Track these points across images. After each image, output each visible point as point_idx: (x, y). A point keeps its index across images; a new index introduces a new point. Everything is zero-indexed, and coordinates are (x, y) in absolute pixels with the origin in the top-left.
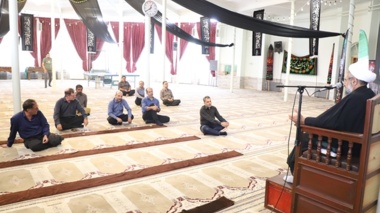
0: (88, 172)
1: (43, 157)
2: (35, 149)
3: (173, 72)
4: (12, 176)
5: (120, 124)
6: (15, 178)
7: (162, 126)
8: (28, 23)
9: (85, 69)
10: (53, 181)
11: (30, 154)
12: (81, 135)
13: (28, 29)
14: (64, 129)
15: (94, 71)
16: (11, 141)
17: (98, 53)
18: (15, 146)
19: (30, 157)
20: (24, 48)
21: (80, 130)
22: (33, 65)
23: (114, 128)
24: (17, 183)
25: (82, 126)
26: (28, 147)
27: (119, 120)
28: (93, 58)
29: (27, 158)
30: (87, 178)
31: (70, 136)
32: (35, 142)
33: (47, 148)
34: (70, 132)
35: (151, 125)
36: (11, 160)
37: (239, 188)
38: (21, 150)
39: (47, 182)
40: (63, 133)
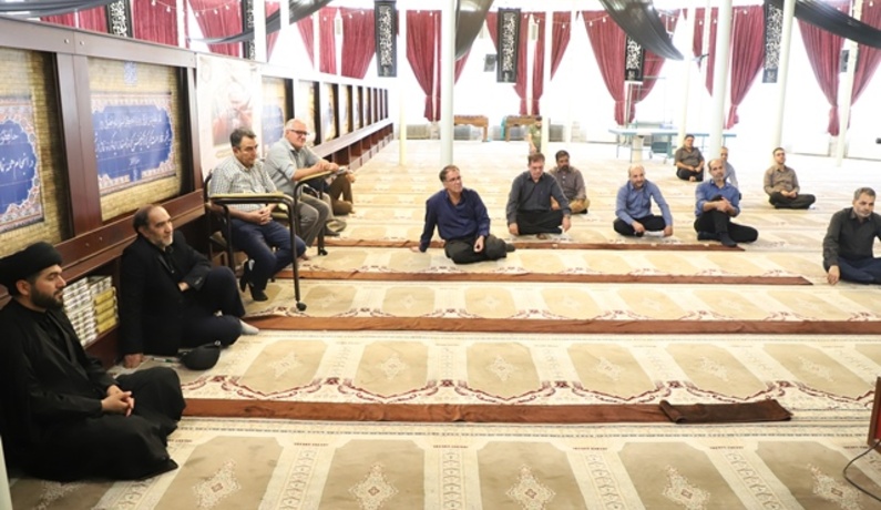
0: (611, 309)
1: (465, 274)
2: (458, 261)
3: (834, 129)
4: (407, 294)
5: (640, 235)
6: (410, 297)
7: (733, 248)
8: (511, 26)
9: (619, 119)
10: (545, 312)
11: (449, 266)
12: (550, 246)
13: (511, 38)
14: (522, 232)
15: (638, 125)
16: (425, 243)
17: (649, 84)
18: (430, 251)
19: (446, 271)
20: (501, 79)
21: (553, 237)
22: (516, 112)
23: (623, 240)
24: (408, 306)
25: (560, 232)
26: (448, 256)
27: (638, 226)
28: (638, 95)
29: (440, 271)
30: (608, 318)
31: (529, 246)
32: (460, 247)
33: (478, 261)
34: (533, 239)
35: (706, 244)
36: (415, 271)
37: (830, 396)
38: (437, 259)
39: (536, 312)
40: (520, 240)
